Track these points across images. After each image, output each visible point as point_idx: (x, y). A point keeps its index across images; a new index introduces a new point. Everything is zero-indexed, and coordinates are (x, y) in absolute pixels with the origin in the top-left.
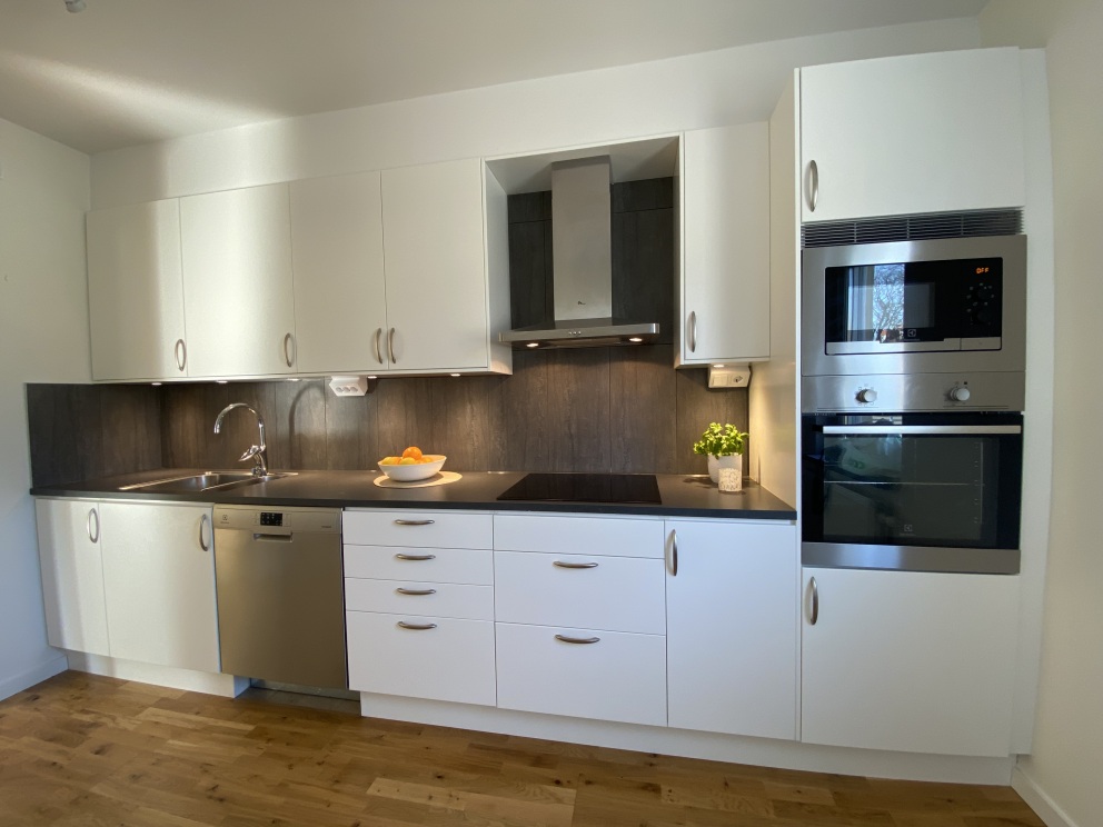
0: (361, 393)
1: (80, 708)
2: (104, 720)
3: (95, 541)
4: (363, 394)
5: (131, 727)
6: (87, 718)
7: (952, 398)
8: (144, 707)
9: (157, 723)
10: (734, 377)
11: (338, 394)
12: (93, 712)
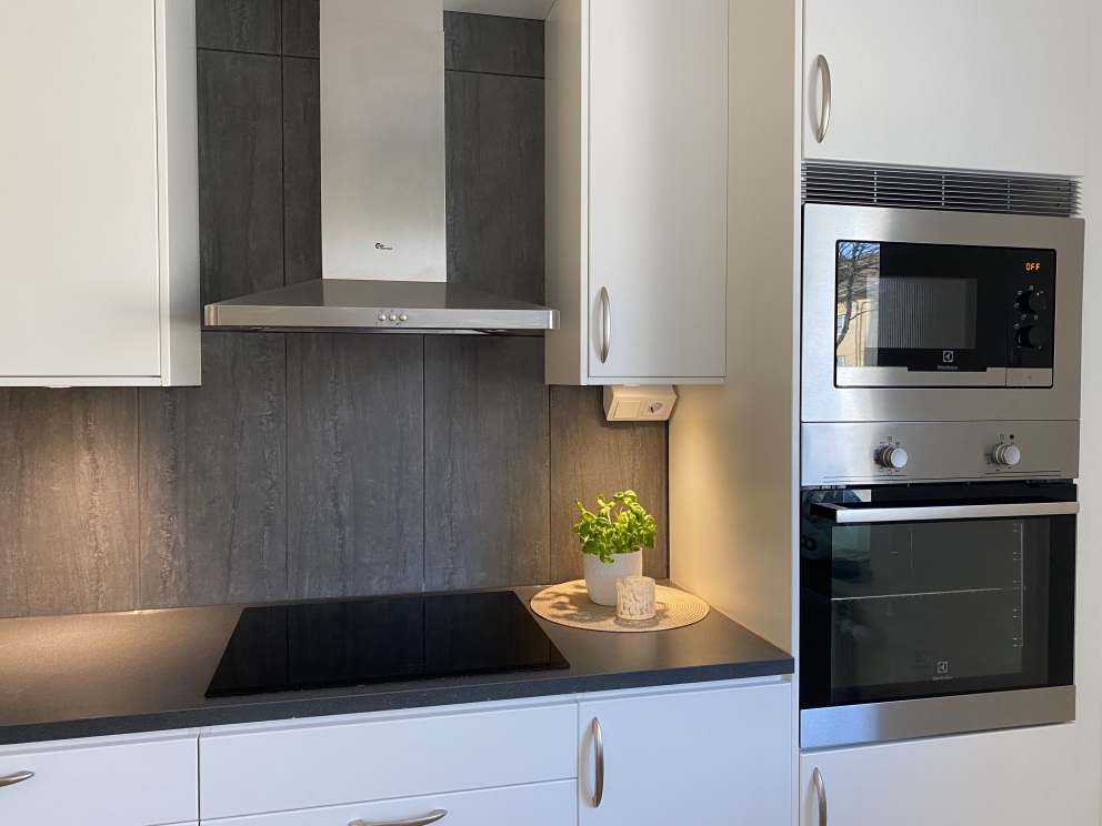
7: (994, 459)
10: (649, 405)
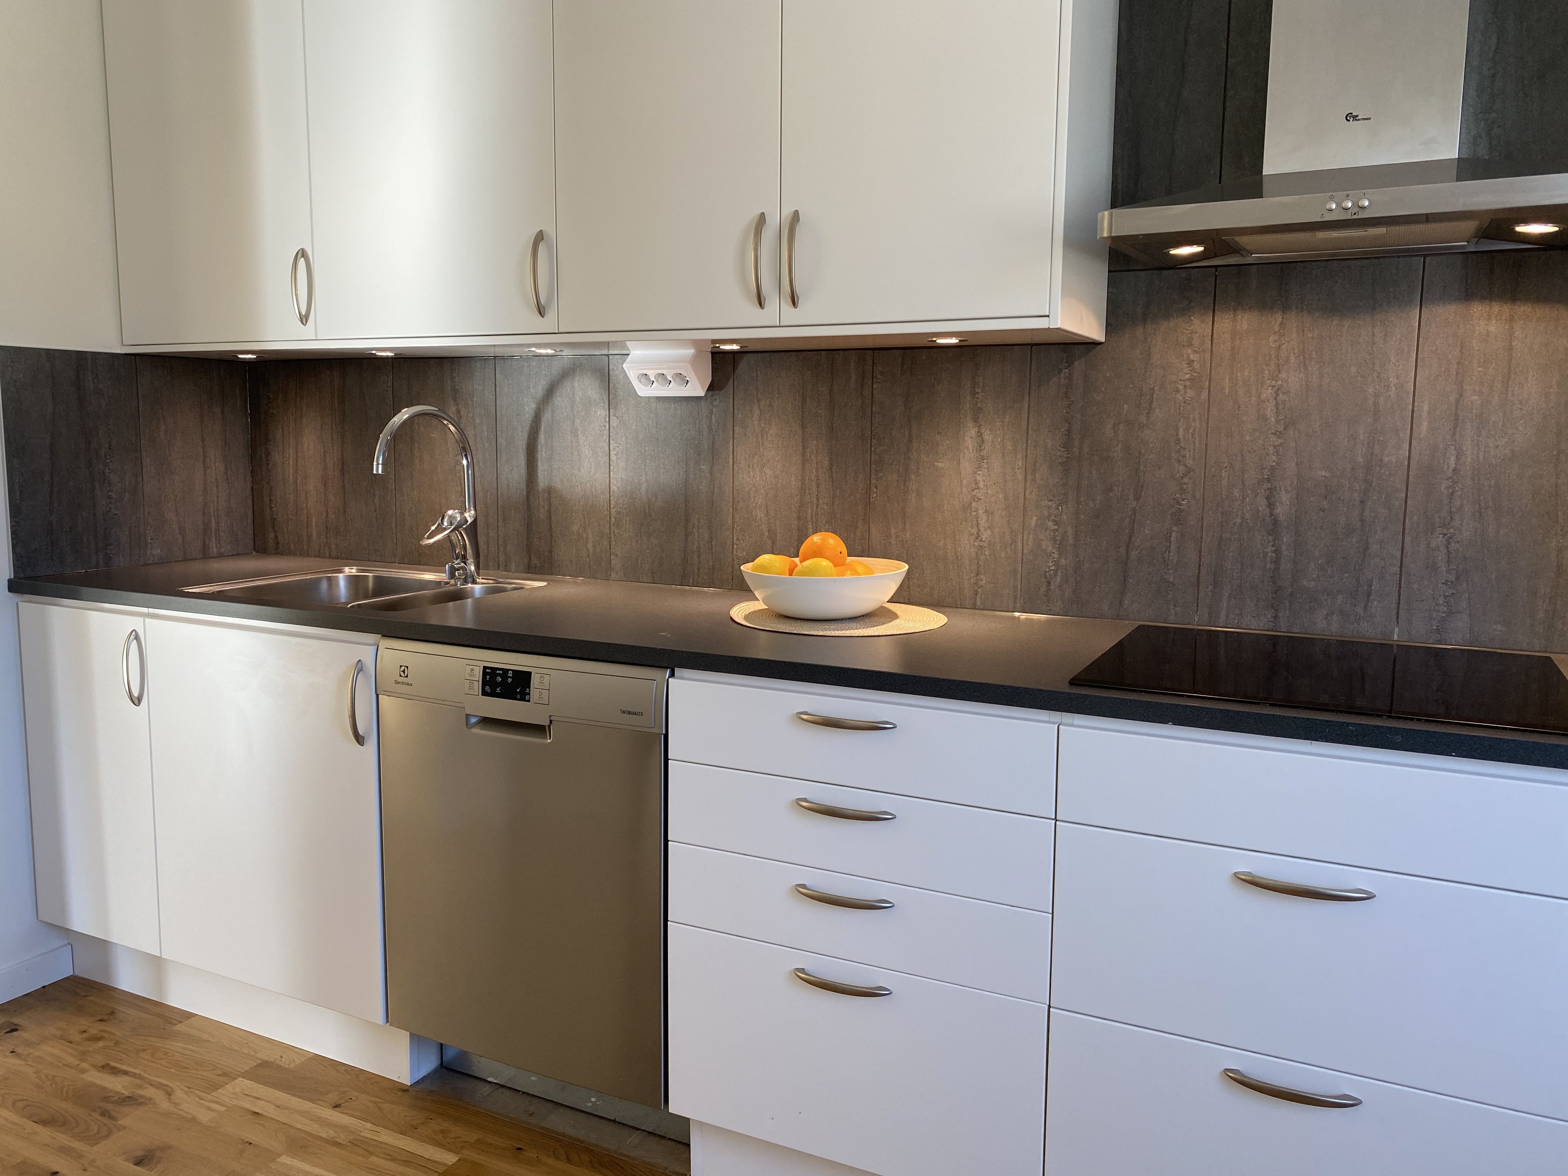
0: (697, 388)
1: (100, 1060)
2: (150, 1092)
3: (136, 701)
4: (702, 393)
5: (204, 1117)
6: (117, 1085)
8: (229, 1076)
9: (255, 1113)
11: (643, 391)
12: (126, 1073)
